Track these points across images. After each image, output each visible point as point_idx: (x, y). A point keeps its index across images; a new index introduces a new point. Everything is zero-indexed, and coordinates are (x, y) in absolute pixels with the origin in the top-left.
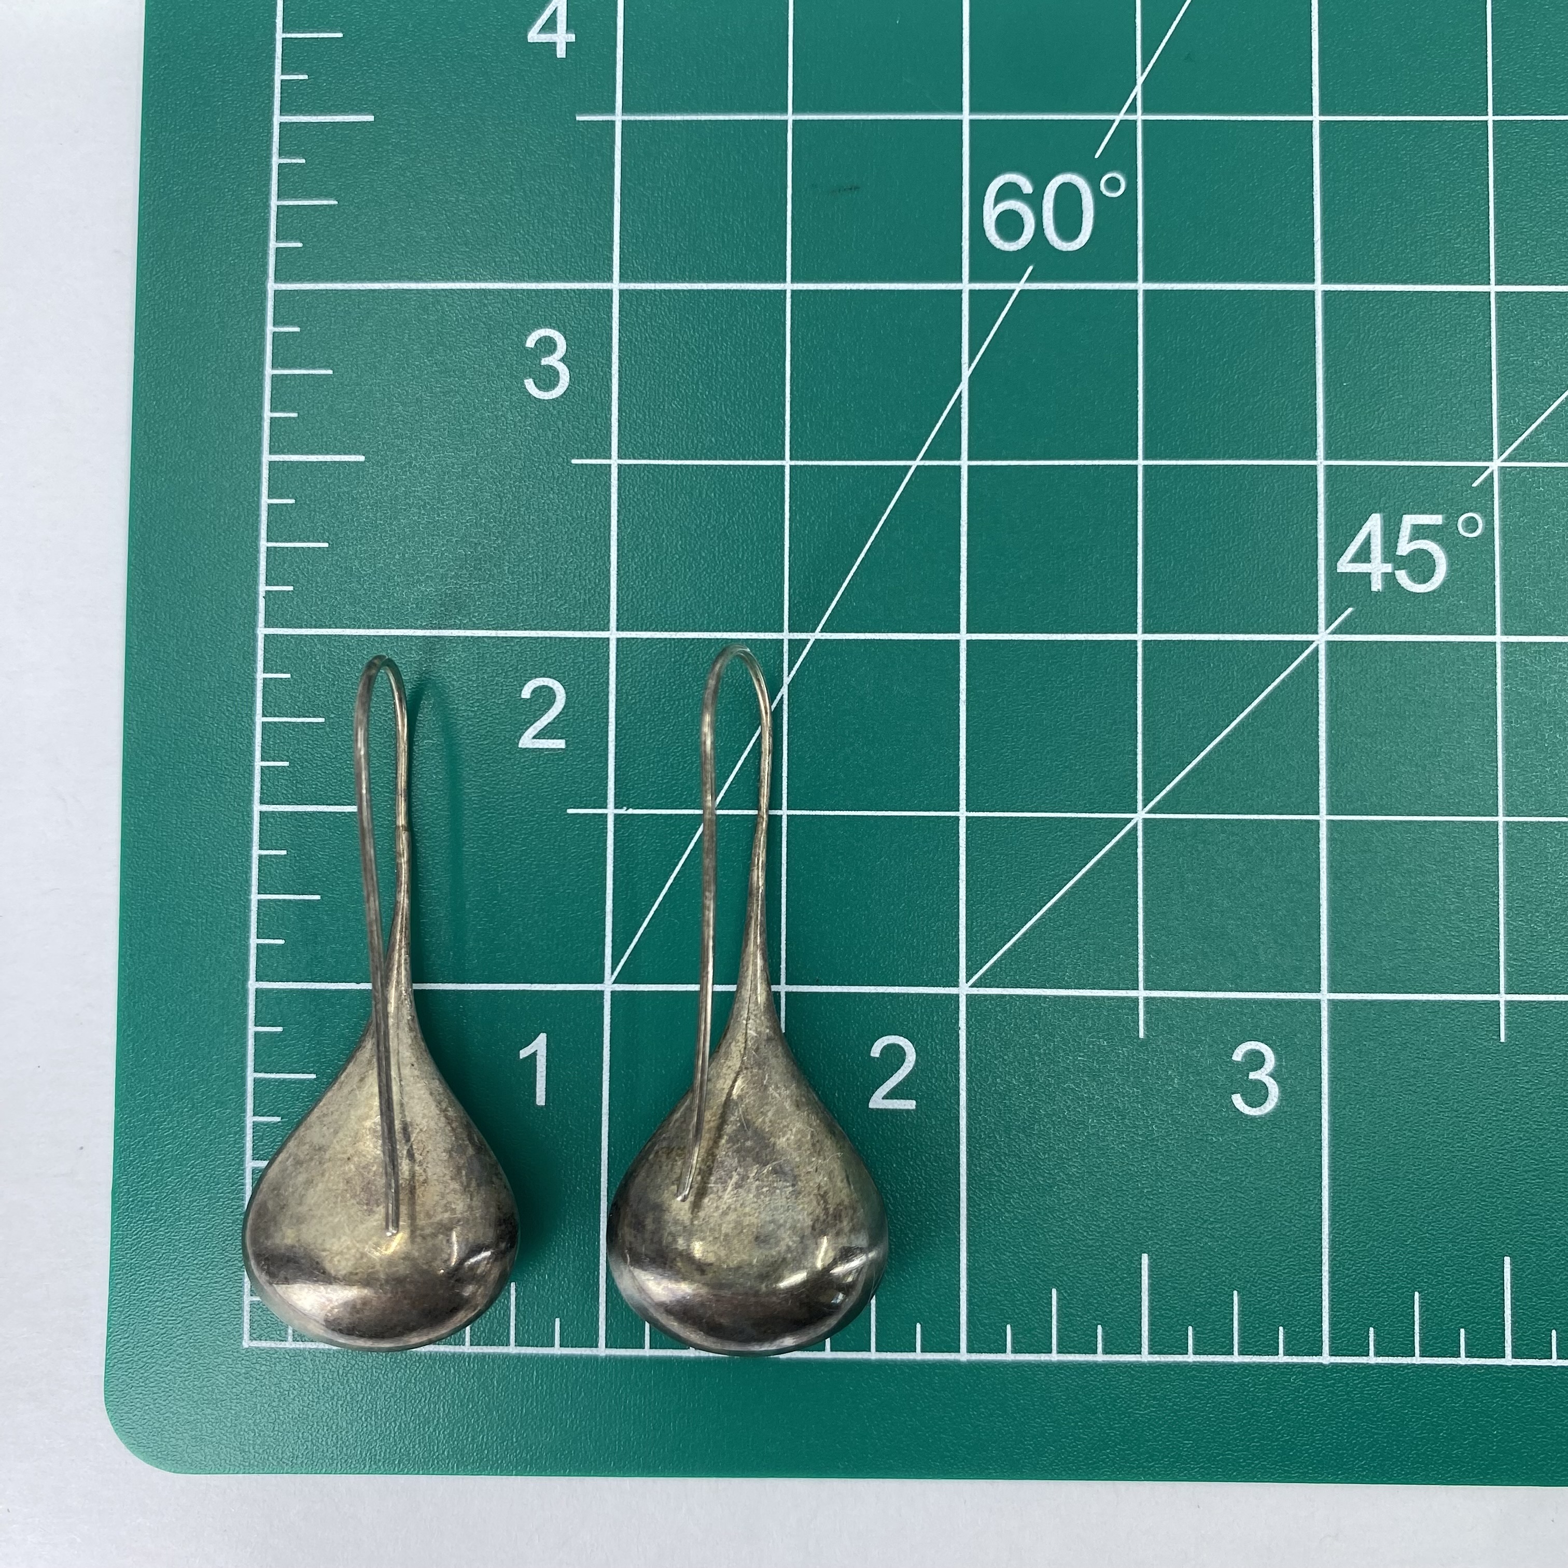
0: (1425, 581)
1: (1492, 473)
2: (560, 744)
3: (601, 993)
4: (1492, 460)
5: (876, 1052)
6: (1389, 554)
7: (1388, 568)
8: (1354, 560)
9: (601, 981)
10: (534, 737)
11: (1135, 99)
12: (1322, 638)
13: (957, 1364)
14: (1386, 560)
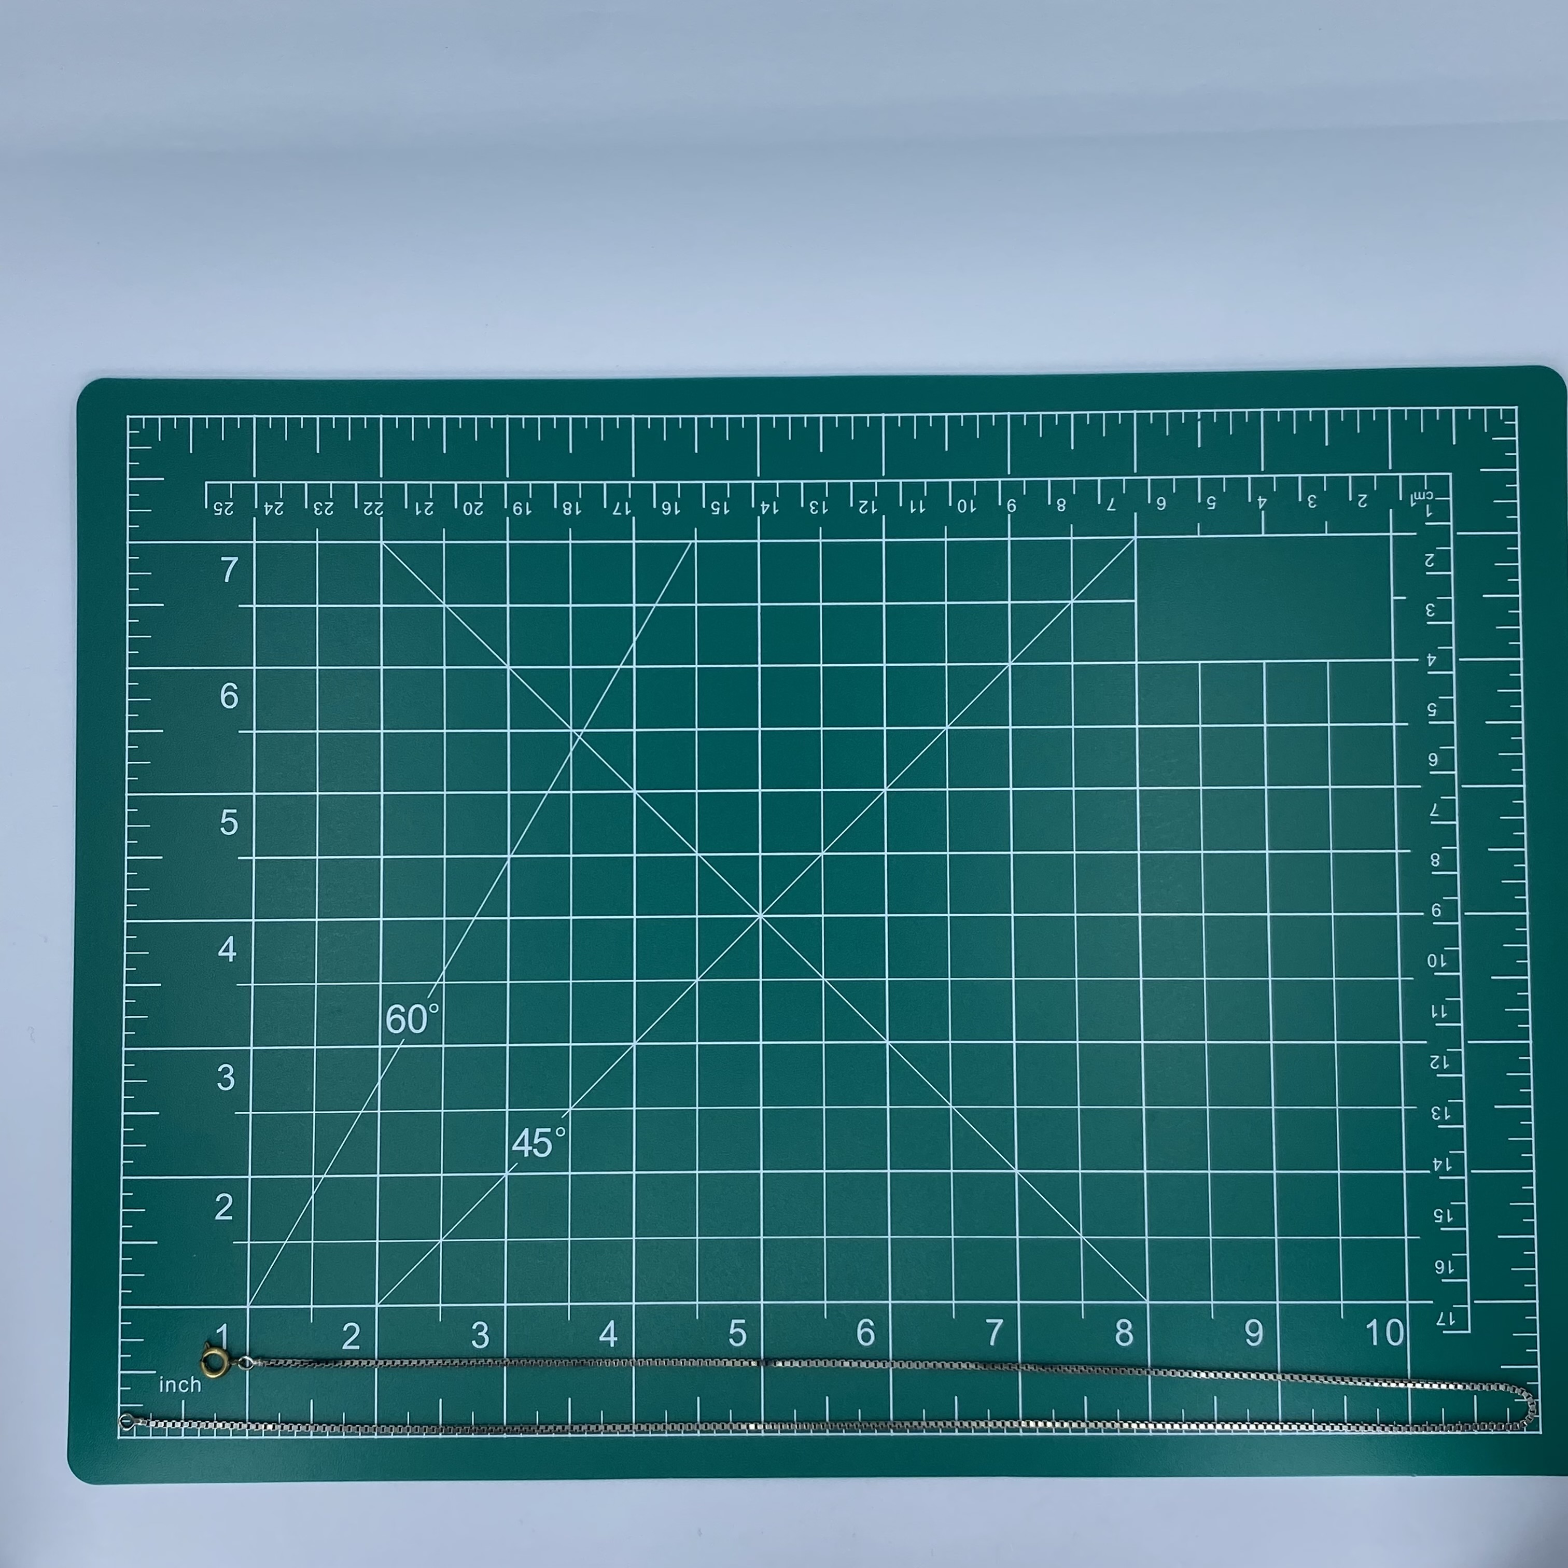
0: (544, 1153)
1: (568, 1114)
2: (230, 1218)
3: (246, 1309)
4: (568, 1107)
5: (345, 1329)
6: (531, 1143)
7: (531, 1148)
8: (519, 1145)
9: (245, 1304)
10: (221, 1215)
11: (443, 976)
12: (506, 1174)
13: (373, 1439)
14: (529, 1146)
